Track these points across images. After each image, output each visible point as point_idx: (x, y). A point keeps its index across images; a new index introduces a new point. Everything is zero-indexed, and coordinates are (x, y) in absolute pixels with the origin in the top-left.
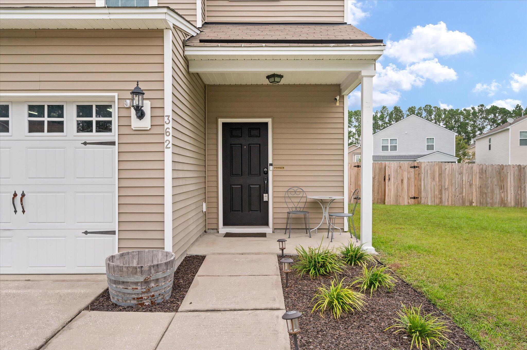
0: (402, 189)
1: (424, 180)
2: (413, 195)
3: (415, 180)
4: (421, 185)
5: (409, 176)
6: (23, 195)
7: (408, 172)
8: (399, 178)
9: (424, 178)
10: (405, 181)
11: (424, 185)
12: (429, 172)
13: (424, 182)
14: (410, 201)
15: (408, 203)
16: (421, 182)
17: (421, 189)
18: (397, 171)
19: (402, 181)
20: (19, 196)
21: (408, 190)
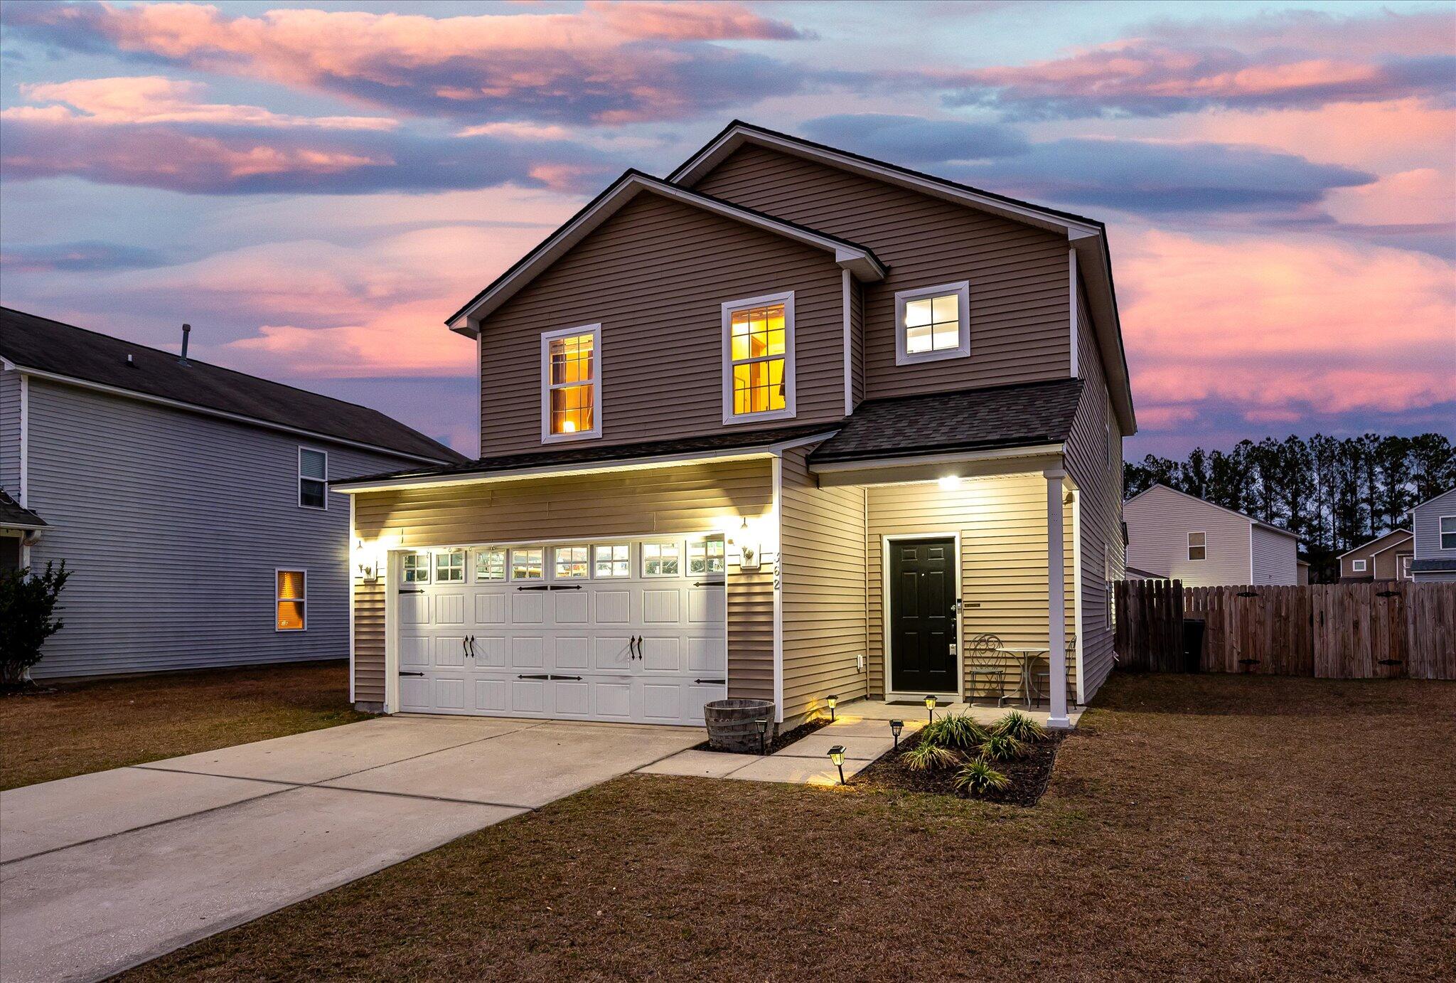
0: (1358, 643)
1: (1415, 623)
2: (1388, 655)
3: (1391, 622)
4: (1406, 634)
5: (1373, 614)
6: (640, 640)
7: (1373, 606)
8: (1350, 617)
9: (1415, 618)
10: (1365, 625)
11: (1415, 633)
12: (1427, 605)
13: (1415, 630)
14: (1378, 669)
15: (1375, 672)
16: (1406, 627)
17: (1407, 642)
18: (1342, 603)
19: (1356, 625)
20: (636, 641)
21: (1374, 645)
